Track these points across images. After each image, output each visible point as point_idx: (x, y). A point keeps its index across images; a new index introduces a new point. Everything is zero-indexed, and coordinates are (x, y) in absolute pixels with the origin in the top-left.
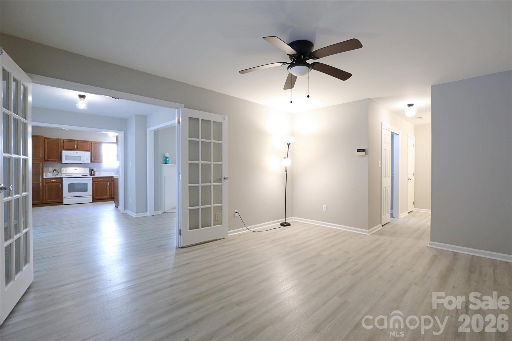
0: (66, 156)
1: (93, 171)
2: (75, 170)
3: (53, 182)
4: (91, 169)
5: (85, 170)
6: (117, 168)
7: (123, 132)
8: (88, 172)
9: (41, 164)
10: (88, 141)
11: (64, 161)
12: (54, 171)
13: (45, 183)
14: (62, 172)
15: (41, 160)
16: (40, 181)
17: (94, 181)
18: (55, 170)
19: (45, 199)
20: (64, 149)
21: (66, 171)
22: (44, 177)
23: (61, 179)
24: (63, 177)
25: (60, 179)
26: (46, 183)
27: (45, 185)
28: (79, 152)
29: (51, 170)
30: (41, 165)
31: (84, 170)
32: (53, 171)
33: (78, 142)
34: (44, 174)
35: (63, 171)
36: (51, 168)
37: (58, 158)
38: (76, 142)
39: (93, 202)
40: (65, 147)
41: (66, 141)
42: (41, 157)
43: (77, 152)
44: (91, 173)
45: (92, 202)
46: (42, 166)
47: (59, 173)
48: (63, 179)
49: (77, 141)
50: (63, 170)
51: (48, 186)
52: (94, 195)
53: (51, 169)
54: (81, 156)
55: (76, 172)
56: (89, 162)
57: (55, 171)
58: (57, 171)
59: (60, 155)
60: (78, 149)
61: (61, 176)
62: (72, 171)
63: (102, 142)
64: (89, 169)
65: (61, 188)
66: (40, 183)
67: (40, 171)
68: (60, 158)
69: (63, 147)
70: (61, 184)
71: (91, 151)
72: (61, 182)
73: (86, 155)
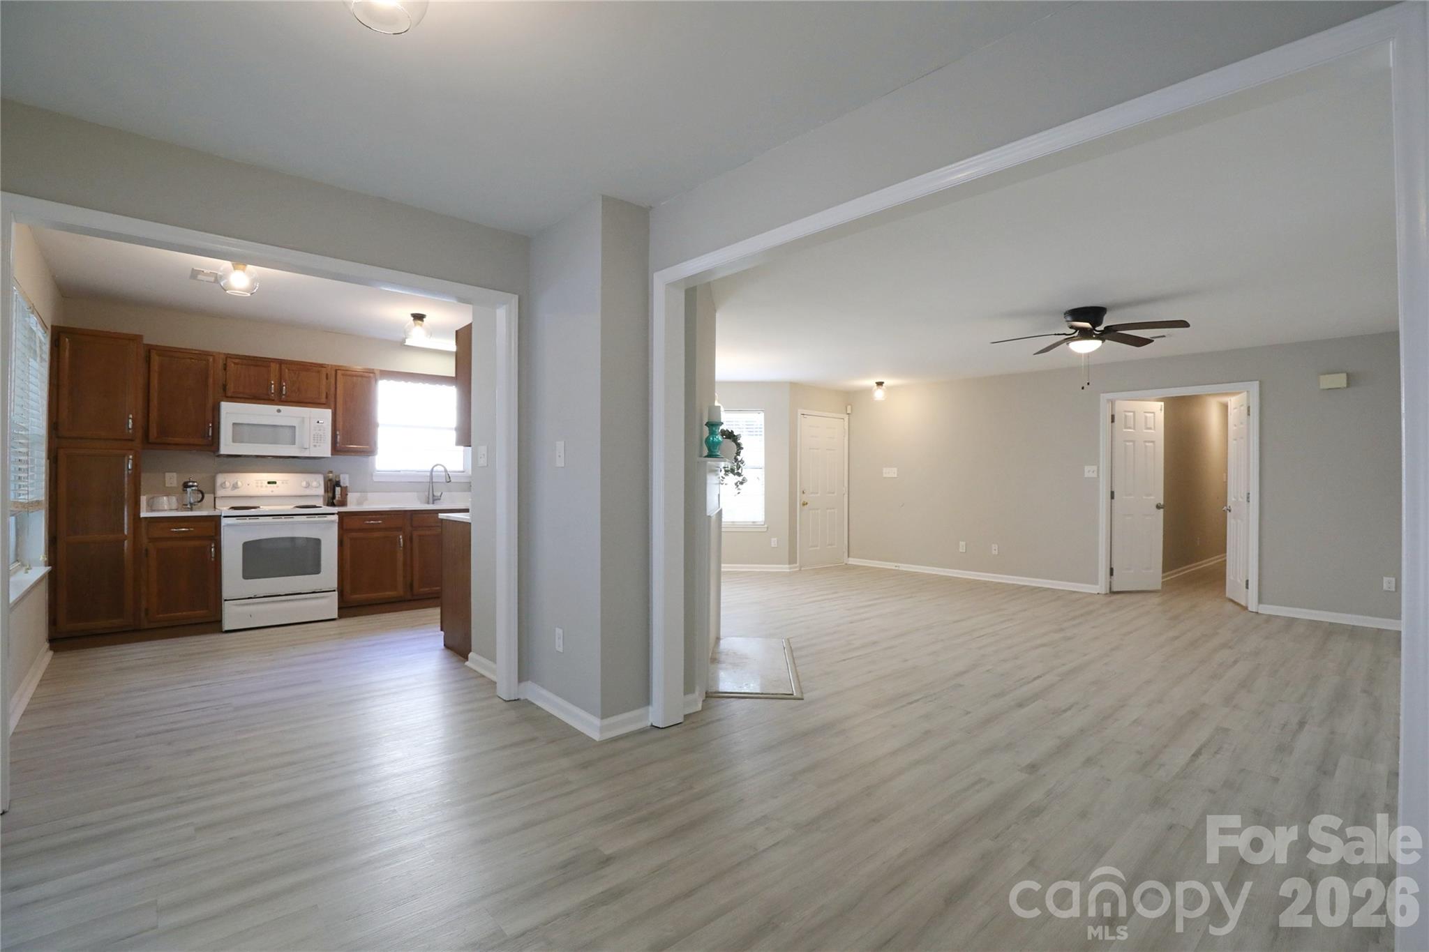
0: (234, 424)
1: (338, 489)
2: (269, 483)
3: (178, 535)
4: (330, 480)
5: (308, 486)
7: (517, 296)
8: (321, 491)
9: (131, 457)
10: (322, 366)
11: (227, 446)
12: (186, 486)
13: (145, 540)
14: (220, 493)
15: (132, 440)
16: (126, 533)
17: (345, 527)
18: (191, 484)
19: (147, 610)
20: (229, 395)
21: (235, 487)
22: (144, 514)
23: (215, 521)
24: (223, 515)
25: (209, 523)
26: (152, 540)
27: (147, 550)
28: (286, 409)
29: (174, 485)
30: (130, 461)
31: (304, 484)
32: (181, 487)
33: (283, 367)
34: (144, 499)
35: (223, 486)
36: (175, 474)
37: (205, 436)
38: (274, 367)
39: (341, 616)
40: (231, 390)
41: (237, 361)
42: (130, 426)
43: (279, 411)
44: (330, 495)
45: (335, 615)
46: (135, 465)
47: (206, 496)
48: (224, 521)
49: (281, 362)
50: (221, 485)
51: (159, 550)
52: (348, 589)
53: (172, 479)
54: (295, 427)
55: (275, 493)
56: (325, 450)
57: (189, 490)
58: (196, 488)
59: (211, 419)
60: (283, 397)
61: (215, 507)
62: (257, 486)
63: (376, 372)
64: (325, 478)
65: (213, 559)
66: (125, 540)
67: (126, 486)
68: (210, 434)
69: (224, 388)
70: (213, 546)
71: (333, 406)
72: (213, 534)
73: (316, 422)
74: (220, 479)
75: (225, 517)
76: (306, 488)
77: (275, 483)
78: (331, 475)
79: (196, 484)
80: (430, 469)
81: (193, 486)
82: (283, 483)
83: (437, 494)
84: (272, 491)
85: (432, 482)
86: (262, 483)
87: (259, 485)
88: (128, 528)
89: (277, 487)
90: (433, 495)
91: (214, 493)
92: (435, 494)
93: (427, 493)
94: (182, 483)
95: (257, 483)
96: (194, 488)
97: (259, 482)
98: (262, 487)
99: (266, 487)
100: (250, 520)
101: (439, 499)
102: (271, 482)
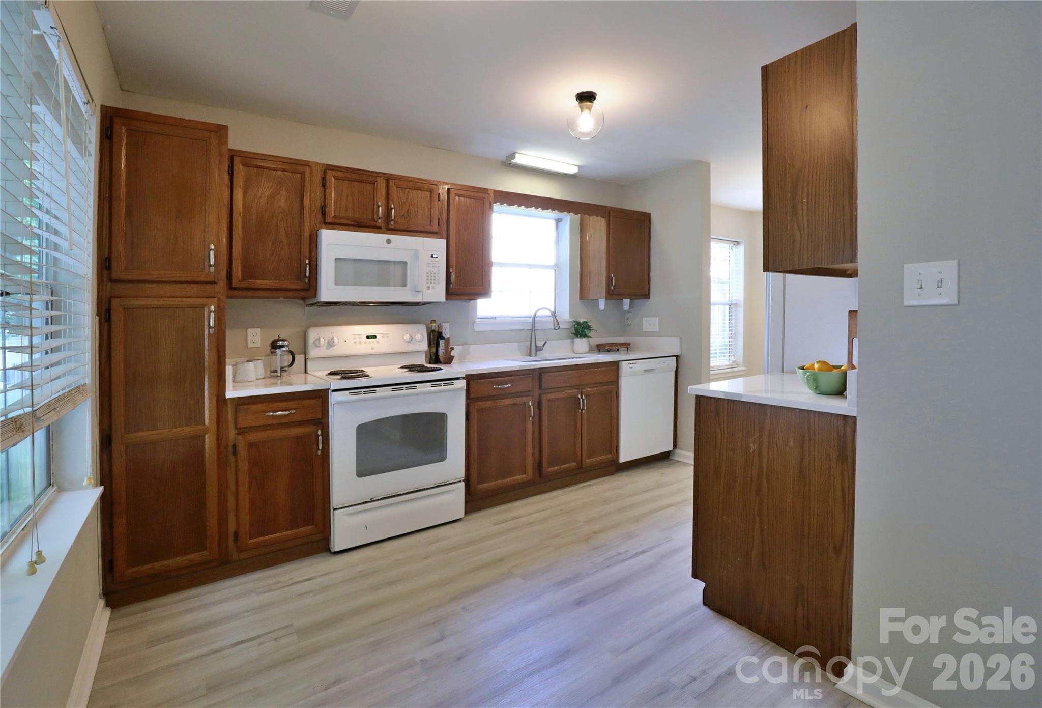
0: (337, 259)
1: (442, 342)
2: (368, 337)
3: (275, 422)
4: (433, 331)
5: (411, 340)
6: (530, 320)
8: (424, 346)
9: (212, 308)
11: (328, 290)
12: (274, 346)
13: (232, 432)
14: (313, 353)
15: (214, 283)
16: (207, 422)
17: (472, 397)
18: (280, 343)
20: (329, 220)
21: (330, 344)
22: (230, 394)
23: (320, 397)
24: (332, 388)
25: (312, 401)
26: (241, 431)
27: (234, 446)
28: (396, 239)
29: (258, 344)
30: (212, 315)
31: (407, 337)
32: (268, 348)
33: (391, 183)
34: (229, 370)
35: (317, 344)
36: (259, 330)
37: (300, 276)
38: (381, 184)
39: (469, 514)
40: (331, 213)
41: (339, 174)
42: (212, 262)
43: (389, 241)
44: (434, 349)
45: (461, 514)
46: (219, 321)
47: (296, 357)
48: (334, 398)
49: (388, 178)
50: (314, 342)
51: (251, 445)
52: (474, 477)
53: (256, 337)
54: (405, 263)
55: (376, 351)
56: (438, 293)
57: (278, 351)
58: (287, 349)
59: (308, 255)
60: (392, 223)
61: (306, 372)
62: (355, 343)
63: (489, 192)
64: (428, 328)
65: (319, 453)
66: (206, 434)
67: (206, 352)
68: (307, 274)
69: (323, 211)
70: (319, 433)
71: (445, 235)
72: (320, 416)
73: (430, 256)
74: (313, 334)
75: (333, 391)
76: (408, 342)
77: (375, 337)
78: (434, 325)
79: (286, 343)
80: (532, 314)
81: (282, 346)
82: (383, 337)
83: (540, 344)
84: (372, 348)
85: (533, 329)
86: (360, 338)
87: (358, 340)
88: (210, 415)
89: (378, 342)
90: (536, 346)
91: (305, 354)
92: (537, 345)
93: (528, 343)
94: (270, 342)
95: (355, 339)
96: (284, 349)
97: (357, 337)
98: (360, 343)
99: (365, 343)
100: (365, 393)
101: (541, 350)
102: (370, 337)
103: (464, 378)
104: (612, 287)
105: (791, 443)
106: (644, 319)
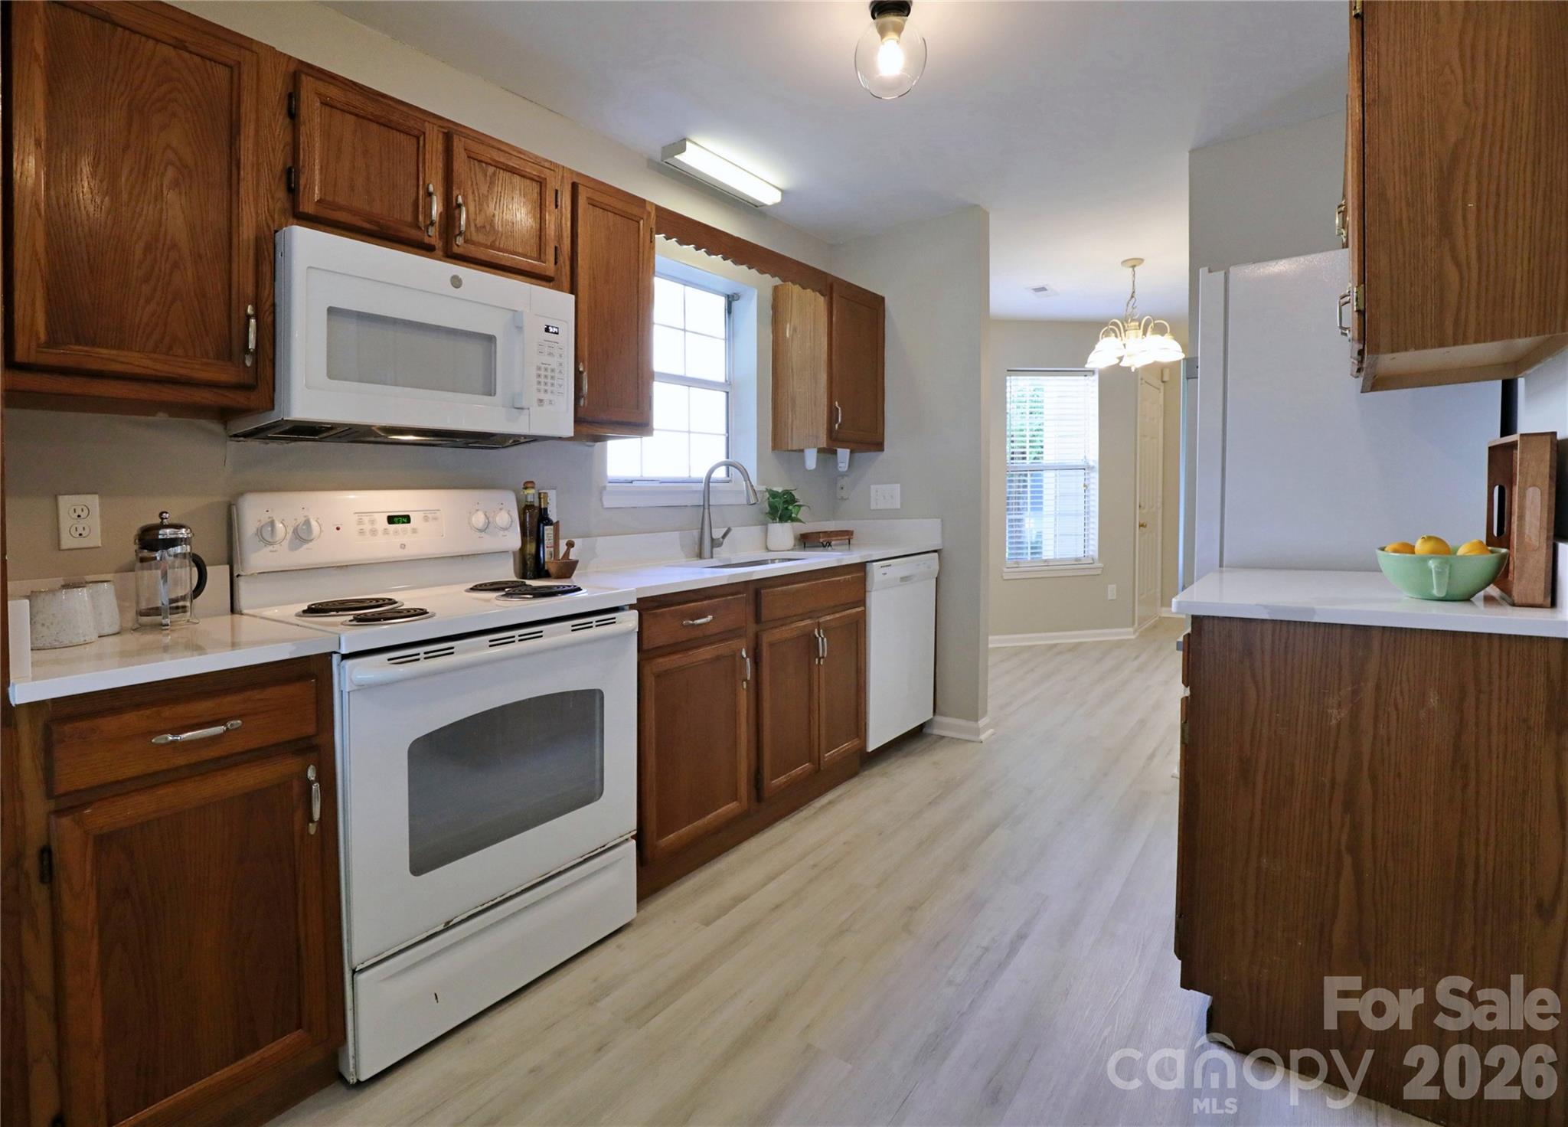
0: (332, 310)
1: (548, 530)
2: (391, 520)
3: (181, 760)
4: (529, 507)
5: (487, 526)
8: (514, 540)
11: (309, 394)
12: (150, 541)
13: (38, 809)
14: (256, 558)
18: (167, 533)
20: (308, 208)
21: (301, 536)
22: (26, 689)
23: (305, 677)
24: (344, 651)
26: (67, 803)
29: (94, 539)
31: (479, 519)
32: (129, 549)
33: (458, 145)
34: (19, 614)
35: (266, 534)
36: (93, 499)
37: (230, 348)
38: (433, 140)
40: (314, 191)
41: (334, 93)
43: (456, 282)
44: (532, 547)
45: (636, 910)
47: (210, 570)
49: (449, 130)
50: (259, 532)
51: (103, 842)
52: (652, 825)
53: (86, 520)
54: (490, 339)
55: (412, 551)
56: (557, 415)
57: (158, 555)
58: (187, 548)
59: (250, 289)
60: (460, 240)
61: (233, 610)
62: (362, 532)
63: (648, 208)
64: (518, 501)
65: (312, 829)
68: (252, 346)
69: (291, 180)
70: (311, 774)
72: (310, 729)
73: (544, 330)
74: (254, 511)
75: (345, 657)
76: (481, 531)
77: (406, 519)
78: (531, 491)
79: (183, 533)
80: (703, 475)
81: (173, 542)
82: (426, 519)
83: (718, 533)
84: (403, 546)
85: (705, 506)
86: (372, 522)
87: (367, 527)
89: (414, 531)
90: (712, 540)
91: (231, 563)
92: (714, 537)
93: (696, 533)
94: (135, 531)
95: (360, 522)
96: (178, 549)
97: (366, 519)
98: (374, 532)
99: (386, 532)
100: (429, 656)
101: (720, 545)
102: (396, 519)
103: (632, 607)
104: (837, 425)
105: (1433, 701)
106: (873, 487)
